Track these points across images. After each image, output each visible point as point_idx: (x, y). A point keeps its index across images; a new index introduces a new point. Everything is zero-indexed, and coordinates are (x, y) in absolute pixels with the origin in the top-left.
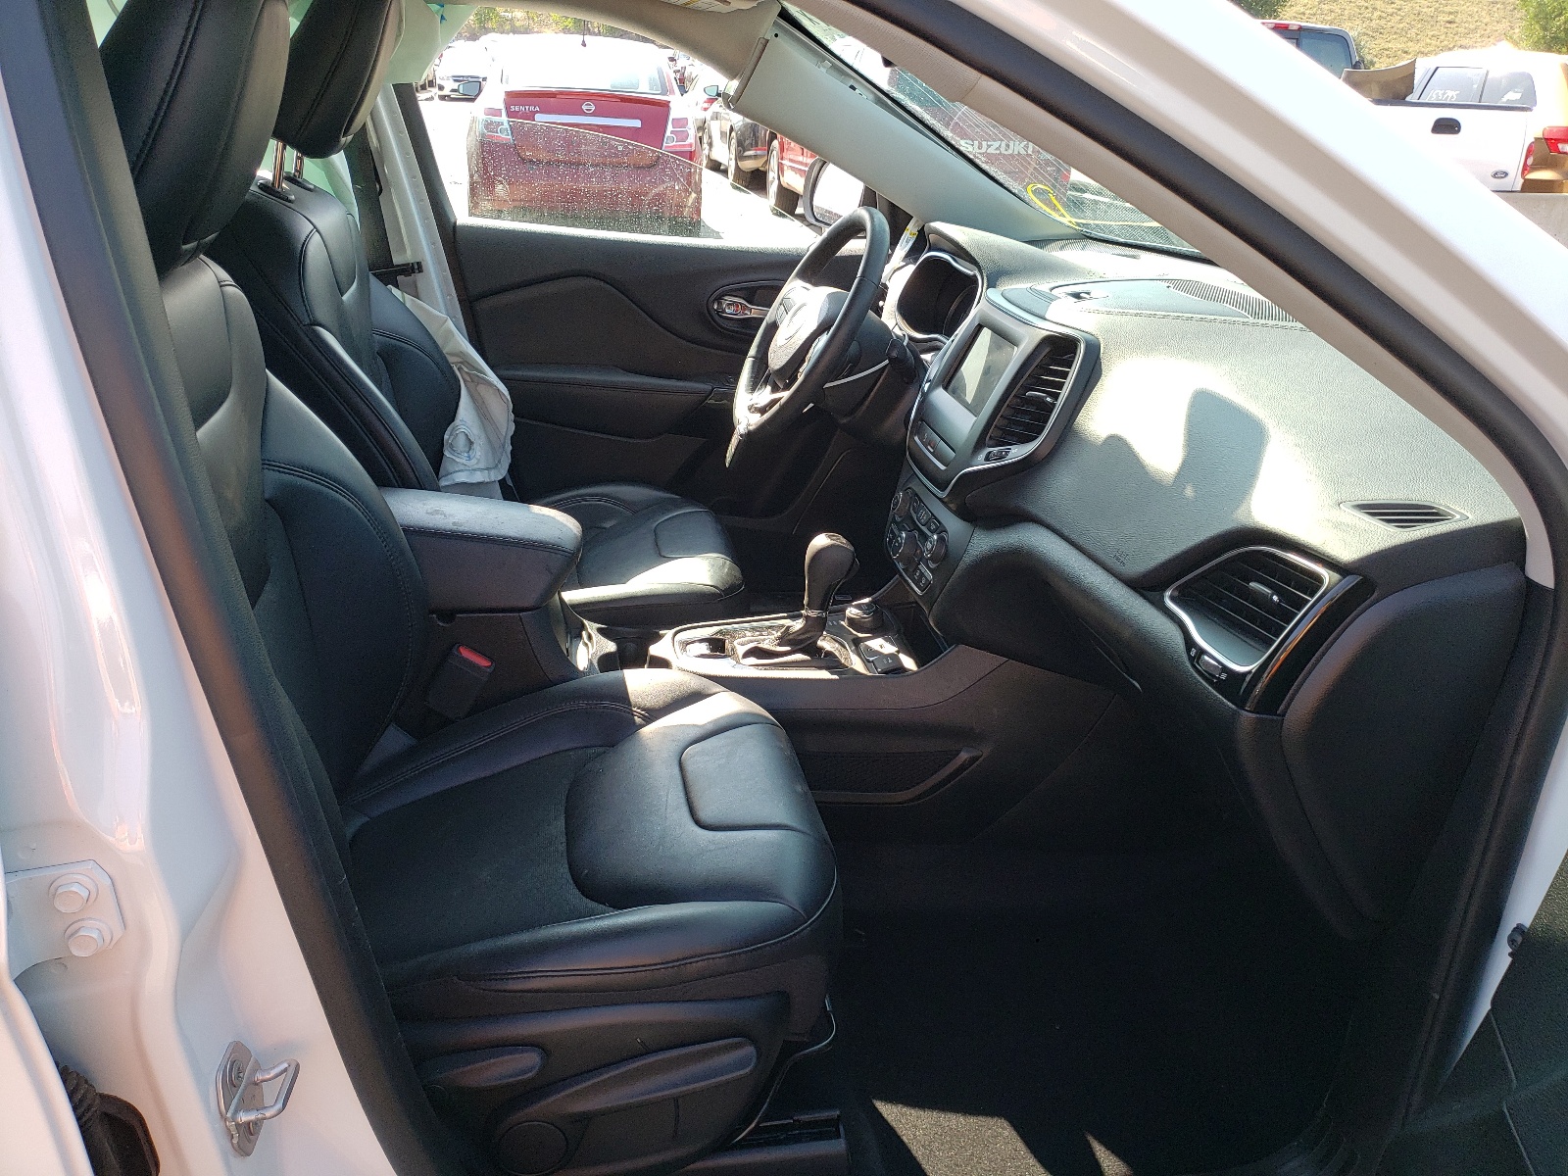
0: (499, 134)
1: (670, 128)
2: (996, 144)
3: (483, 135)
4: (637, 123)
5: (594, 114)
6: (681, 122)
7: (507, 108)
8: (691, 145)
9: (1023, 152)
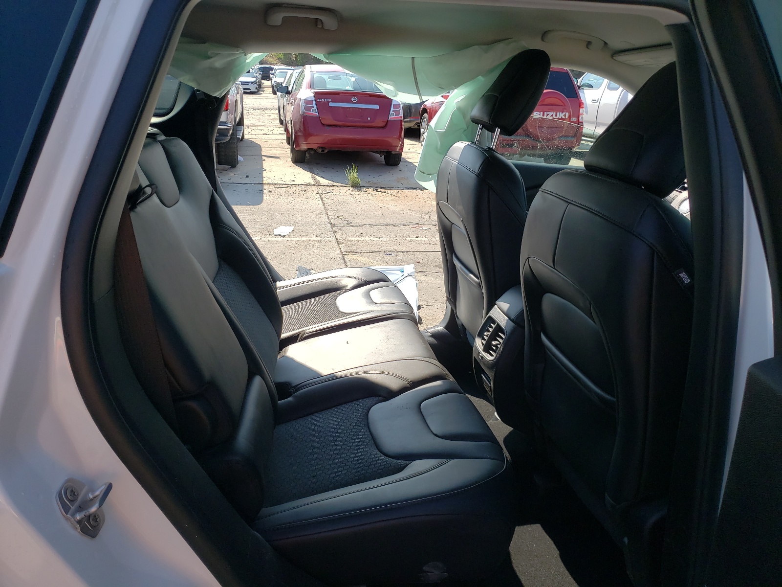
0: (312, 112)
1: (392, 109)
2: (551, 114)
3: (304, 112)
4: (377, 107)
5: (357, 103)
6: (397, 106)
7: (316, 100)
8: (401, 117)
9: (564, 117)
